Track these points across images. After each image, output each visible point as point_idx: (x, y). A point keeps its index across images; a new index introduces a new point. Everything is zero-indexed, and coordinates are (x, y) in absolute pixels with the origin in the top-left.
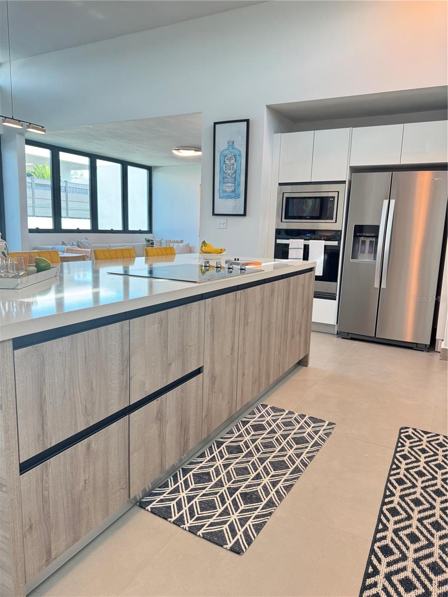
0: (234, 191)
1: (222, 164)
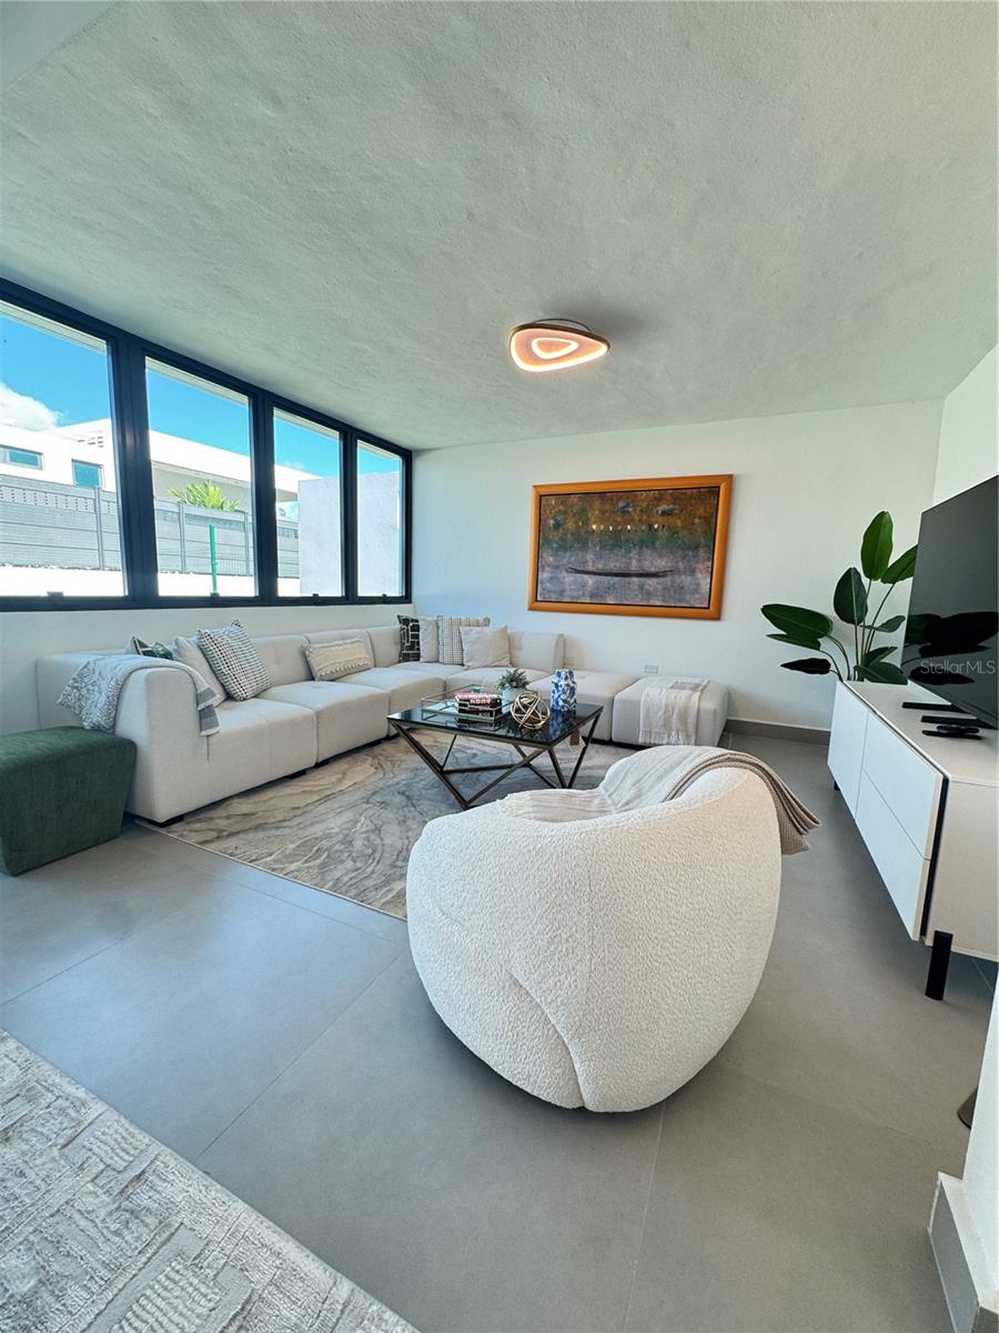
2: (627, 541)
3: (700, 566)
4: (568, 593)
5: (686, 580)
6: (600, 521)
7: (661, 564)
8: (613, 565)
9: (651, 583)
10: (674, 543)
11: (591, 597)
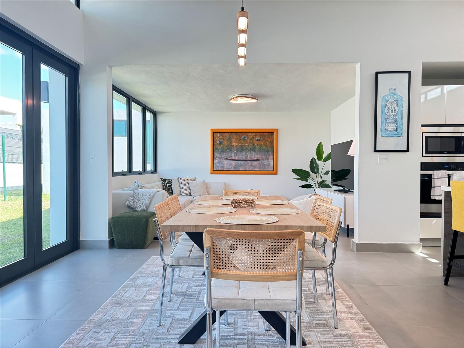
0: (396, 130)
1: (384, 108)
2: (246, 149)
3: (270, 157)
4: (226, 167)
5: (266, 162)
6: (236, 142)
7: (258, 157)
8: (241, 157)
9: (255, 163)
10: (261, 150)
11: (234, 168)
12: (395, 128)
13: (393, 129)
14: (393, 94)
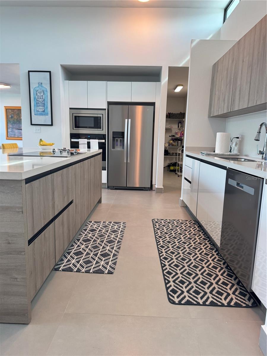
0: (44, 111)
1: (35, 95)
4: (16, 135)
12: (44, 109)
13: (42, 110)
14: (41, 87)
